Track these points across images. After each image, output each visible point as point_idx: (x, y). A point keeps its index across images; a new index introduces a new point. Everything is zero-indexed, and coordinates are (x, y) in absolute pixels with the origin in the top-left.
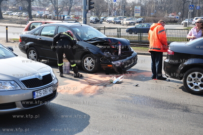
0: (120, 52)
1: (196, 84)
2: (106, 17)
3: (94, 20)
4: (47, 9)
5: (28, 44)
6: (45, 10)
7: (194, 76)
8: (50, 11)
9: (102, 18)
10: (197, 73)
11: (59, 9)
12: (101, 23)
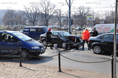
0: (75, 41)
1: (97, 51)
2: (85, 27)
3: (78, 29)
4: (56, 24)
5: (43, 39)
6: (55, 24)
7: (96, 48)
8: (57, 25)
9: (84, 28)
10: (97, 47)
11: (62, 24)
12: (82, 30)
